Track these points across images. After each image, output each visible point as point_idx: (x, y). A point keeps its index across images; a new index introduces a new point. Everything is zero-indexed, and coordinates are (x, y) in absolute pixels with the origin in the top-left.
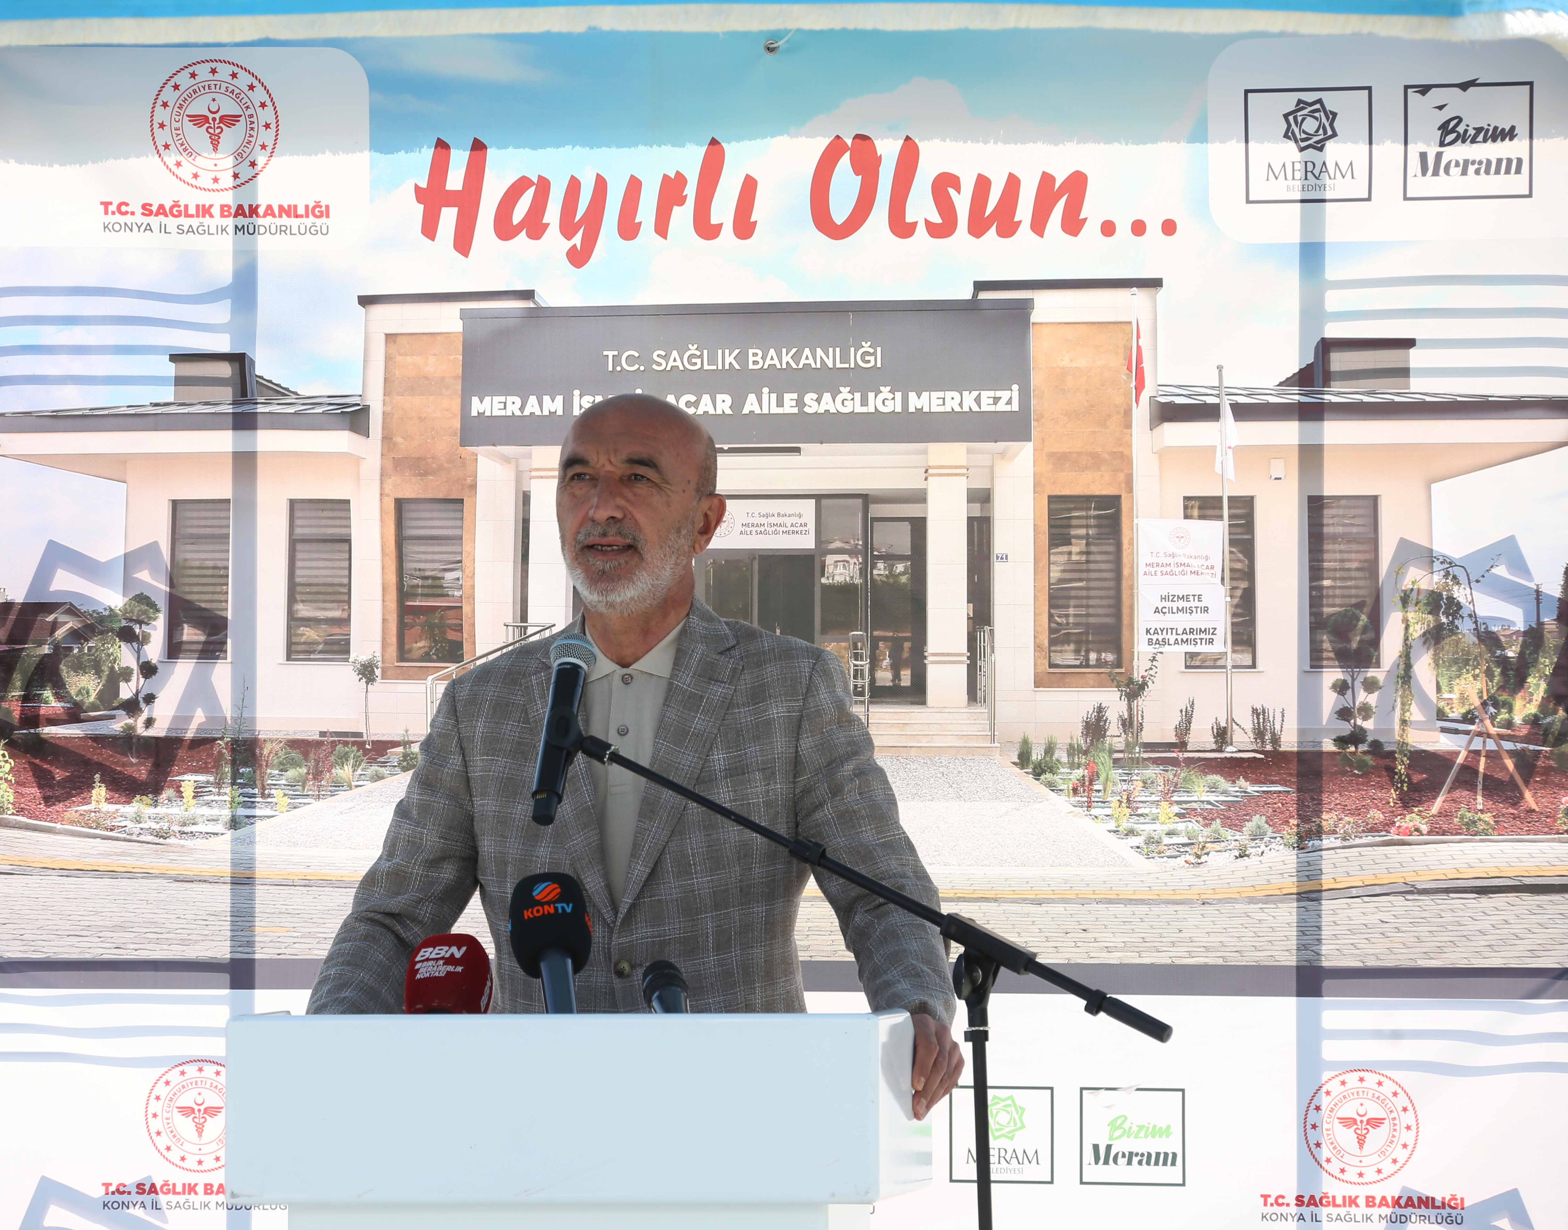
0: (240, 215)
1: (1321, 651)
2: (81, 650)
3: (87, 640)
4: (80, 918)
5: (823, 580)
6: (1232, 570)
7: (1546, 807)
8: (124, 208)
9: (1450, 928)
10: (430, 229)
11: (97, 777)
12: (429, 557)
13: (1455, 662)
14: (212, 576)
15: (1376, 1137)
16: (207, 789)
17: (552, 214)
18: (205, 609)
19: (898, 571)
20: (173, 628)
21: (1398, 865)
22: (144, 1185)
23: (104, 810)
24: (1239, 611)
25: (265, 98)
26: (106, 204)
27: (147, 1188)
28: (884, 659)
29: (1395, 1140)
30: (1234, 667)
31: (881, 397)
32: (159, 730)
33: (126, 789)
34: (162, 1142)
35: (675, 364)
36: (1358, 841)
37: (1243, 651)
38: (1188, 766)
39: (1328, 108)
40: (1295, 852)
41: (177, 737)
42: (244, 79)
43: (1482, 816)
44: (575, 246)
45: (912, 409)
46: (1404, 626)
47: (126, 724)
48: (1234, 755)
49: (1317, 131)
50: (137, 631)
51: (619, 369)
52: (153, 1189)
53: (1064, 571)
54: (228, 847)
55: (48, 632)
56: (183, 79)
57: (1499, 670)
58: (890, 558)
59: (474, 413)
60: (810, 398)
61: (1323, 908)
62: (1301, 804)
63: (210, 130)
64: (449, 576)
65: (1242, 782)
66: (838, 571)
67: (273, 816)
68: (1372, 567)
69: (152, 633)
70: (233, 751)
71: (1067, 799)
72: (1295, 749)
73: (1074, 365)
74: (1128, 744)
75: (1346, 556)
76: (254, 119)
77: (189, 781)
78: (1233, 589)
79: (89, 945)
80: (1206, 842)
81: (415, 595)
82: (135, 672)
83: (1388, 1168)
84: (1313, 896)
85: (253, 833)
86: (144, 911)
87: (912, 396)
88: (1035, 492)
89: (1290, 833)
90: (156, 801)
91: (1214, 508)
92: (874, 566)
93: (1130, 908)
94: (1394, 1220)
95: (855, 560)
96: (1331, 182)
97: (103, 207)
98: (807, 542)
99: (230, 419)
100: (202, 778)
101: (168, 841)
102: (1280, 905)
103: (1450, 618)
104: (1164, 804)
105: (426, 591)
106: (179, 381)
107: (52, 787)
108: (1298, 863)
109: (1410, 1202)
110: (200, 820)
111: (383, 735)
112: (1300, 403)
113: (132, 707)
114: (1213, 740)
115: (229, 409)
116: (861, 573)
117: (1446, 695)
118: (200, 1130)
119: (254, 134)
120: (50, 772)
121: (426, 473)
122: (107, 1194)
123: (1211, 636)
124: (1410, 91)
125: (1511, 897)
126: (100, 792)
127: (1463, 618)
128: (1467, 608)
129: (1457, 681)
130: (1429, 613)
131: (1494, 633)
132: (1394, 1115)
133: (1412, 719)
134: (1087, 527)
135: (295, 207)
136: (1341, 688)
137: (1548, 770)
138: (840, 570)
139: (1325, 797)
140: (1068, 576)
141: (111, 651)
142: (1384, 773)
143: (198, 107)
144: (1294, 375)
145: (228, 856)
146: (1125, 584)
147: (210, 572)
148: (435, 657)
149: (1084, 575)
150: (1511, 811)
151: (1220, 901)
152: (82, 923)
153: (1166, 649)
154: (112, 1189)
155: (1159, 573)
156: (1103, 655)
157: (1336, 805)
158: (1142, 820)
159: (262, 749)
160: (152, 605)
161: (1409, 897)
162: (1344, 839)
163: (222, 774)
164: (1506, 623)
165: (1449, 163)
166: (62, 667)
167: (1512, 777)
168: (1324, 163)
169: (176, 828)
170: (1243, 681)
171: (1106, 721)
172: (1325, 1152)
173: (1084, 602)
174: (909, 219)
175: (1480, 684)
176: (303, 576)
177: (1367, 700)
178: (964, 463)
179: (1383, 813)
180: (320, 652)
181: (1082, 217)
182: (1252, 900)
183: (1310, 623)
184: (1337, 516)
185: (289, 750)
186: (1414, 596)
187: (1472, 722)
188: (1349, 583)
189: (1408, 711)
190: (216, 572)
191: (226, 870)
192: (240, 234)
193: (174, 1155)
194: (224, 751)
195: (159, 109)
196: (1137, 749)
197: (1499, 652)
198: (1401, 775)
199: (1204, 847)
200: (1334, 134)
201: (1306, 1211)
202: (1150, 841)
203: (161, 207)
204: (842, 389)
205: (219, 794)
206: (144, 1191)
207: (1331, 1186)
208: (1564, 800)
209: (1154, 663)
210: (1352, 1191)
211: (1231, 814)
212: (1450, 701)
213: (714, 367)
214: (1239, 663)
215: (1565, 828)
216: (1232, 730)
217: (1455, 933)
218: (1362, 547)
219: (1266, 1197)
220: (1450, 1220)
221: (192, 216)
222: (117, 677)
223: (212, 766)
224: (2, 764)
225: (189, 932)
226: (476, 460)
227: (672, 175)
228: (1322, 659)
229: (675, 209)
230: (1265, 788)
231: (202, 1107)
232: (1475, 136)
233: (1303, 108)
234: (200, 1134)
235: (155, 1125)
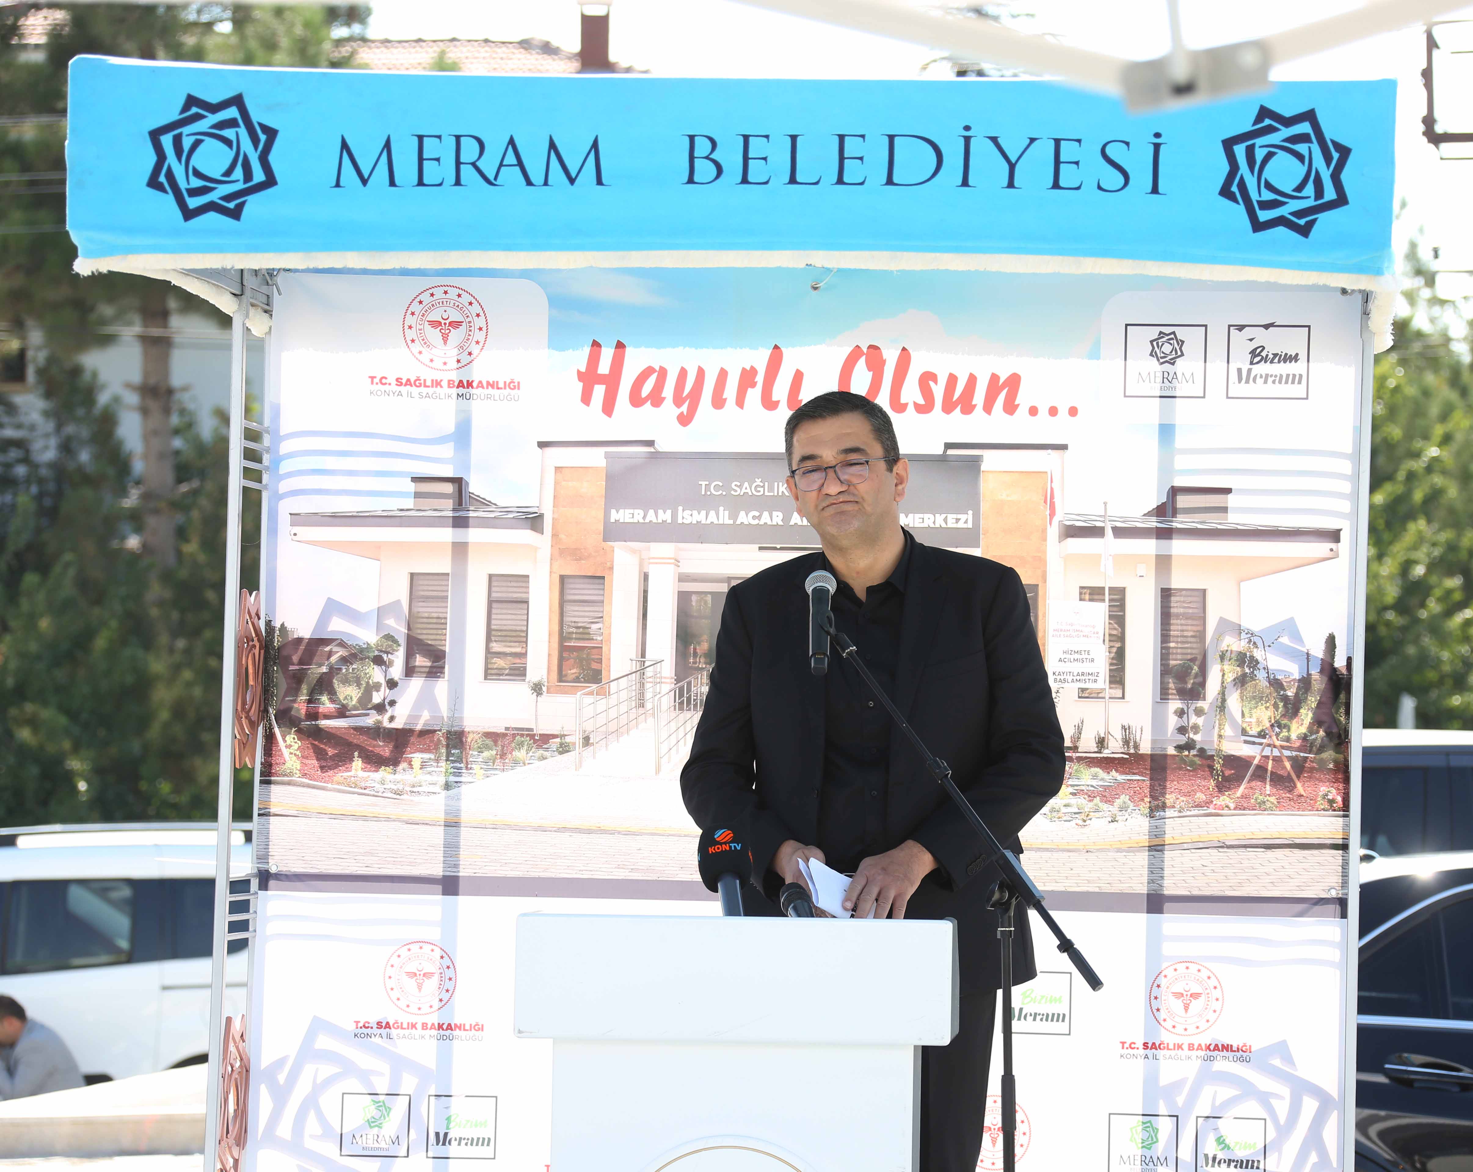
0: (461, 386)
1: (1168, 689)
2: (347, 670)
3: (352, 664)
4: (342, 847)
6: (1110, 635)
7: (1311, 793)
8: (384, 381)
10: (586, 399)
11: (356, 754)
12: (582, 614)
13: (1254, 698)
14: (436, 623)
15: (1196, 1005)
16: (429, 764)
17: (668, 391)
18: (431, 645)
20: (409, 656)
21: (1214, 829)
22: (382, 1023)
23: (360, 776)
24: (1115, 662)
25: (479, 311)
26: (373, 378)
27: (384, 1025)
29: (1209, 1007)
30: (1110, 698)
32: (398, 724)
33: (375, 762)
34: (394, 995)
35: (746, 491)
36: (1189, 813)
37: (1116, 688)
38: (1078, 762)
39: (1179, 337)
40: (1148, 819)
41: (410, 729)
42: (466, 298)
43: (1269, 799)
44: (682, 413)
46: (1221, 674)
47: (376, 719)
48: (1109, 755)
49: (1171, 352)
50: (385, 658)
51: (709, 493)
52: (388, 1026)
54: (443, 802)
55: (326, 658)
56: (426, 298)
57: (1282, 704)
59: (612, 520)
61: (1166, 856)
62: (1152, 788)
63: (442, 331)
64: (594, 627)
65: (1114, 773)
67: (470, 783)
68: (1201, 635)
69: (395, 659)
70: (448, 738)
72: (1149, 752)
73: (1009, 499)
75: (1185, 628)
76: (472, 324)
77: (417, 758)
78: (1111, 647)
79: (348, 864)
80: (1090, 812)
81: (570, 639)
82: (383, 686)
83: (1203, 1025)
84: (1159, 848)
85: (460, 794)
86: (386, 843)
89: (1145, 808)
90: (395, 770)
91: (1099, 594)
93: (1039, 854)
94: (1206, 1059)
96: (1180, 385)
97: (370, 379)
99: (451, 520)
100: (426, 756)
101: (402, 797)
102: (1137, 854)
103: (1252, 669)
105: (578, 636)
106: (417, 495)
107: (326, 760)
108: (1149, 826)
109: (1216, 1047)
110: (423, 784)
111: (547, 730)
112: (1157, 528)
113: (380, 708)
114: (1096, 745)
115: (450, 514)
117: (1247, 719)
118: (420, 987)
119: (471, 333)
120: (325, 750)
121: (580, 559)
122: (357, 1028)
123: (1096, 678)
124: (1231, 328)
125: (1287, 851)
126: (358, 763)
127: (1259, 670)
128: (1262, 663)
129: (1255, 710)
130: (1238, 666)
131: (1279, 680)
132: (1208, 991)
133: (1226, 734)
135: (497, 382)
136: (1181, 713)
137: (1312, 770)
139: (1168, 784)
141: (367, 671)
142: (1207, 769)
143: (435, 316)
144: (1153, 509)
145: (443, 808)
147: (435, 621)
148: (582, 680)
150: (1288, 795)
151: (1098, 850)
152: (344, 850)
153: (1066, 685)
154: (360, 1024)
155: (1062, 636)
157: (1175, 789)
159: (467, 738)
160: (396, 642)
161: (1221, 850)
162: (1180, 812)
163: (440, 753)
164: (1287, 674)
165: (1256, 376)
166: (335, 681)
167: (1289, 773)
168: (1175, 373)
170: (1116, 707)
172: (1162, 1015)
174: (903, 401)
175: (1270, 713)
176: (496, 625)
177: (1197, 721)
179: (1205, 795)
180: (507, 675)
181: (1016, 403)
182: (1119, 850)
183: (1161, 671)
184: (1179, 601)
185: (485, 739)
186: (1228, 654)
187: (1264, 737)
188: (1186, 646)
189: (1223, 729)
190: (439, 621)
191: (441, 817)
192: (460, 399)
193: (402, 1004)
194: (442, 738)
195: (409, 316)
197: (1282, 693)
198: (1218, 771)
199: (1088, 815)
200: (1182, 355)
201: (1150, 1052)
203: (408, 380)
205: (437, 767)
206: (382, 1027)
207: (1165, 1037)
208: (1322, 789)
209: (1058, 694)
210: (1179, 1040)
211: (1106, 794)
212: (1250, 724)
213: (772, 494)
214: (1114, 696)
215: (1322, 807)
216: (1108, 739)
217: (1250, 874)
218: (1195, 623)
219: (1123, 1043)
220: (1242, 1060)
221: (428, 387)
222: (371, 688)
223: (433, 748)
224: (293, 744)
225: (415, 857)
226: (613, 551)
227: (748, 368)
228: (1168, 694)
229: (750, 390)
230: (1129, 777)
231: (422, 973)
232: (1273, 359)
233: (1163, 337)
234: (420, 990)
235: (390, 984)
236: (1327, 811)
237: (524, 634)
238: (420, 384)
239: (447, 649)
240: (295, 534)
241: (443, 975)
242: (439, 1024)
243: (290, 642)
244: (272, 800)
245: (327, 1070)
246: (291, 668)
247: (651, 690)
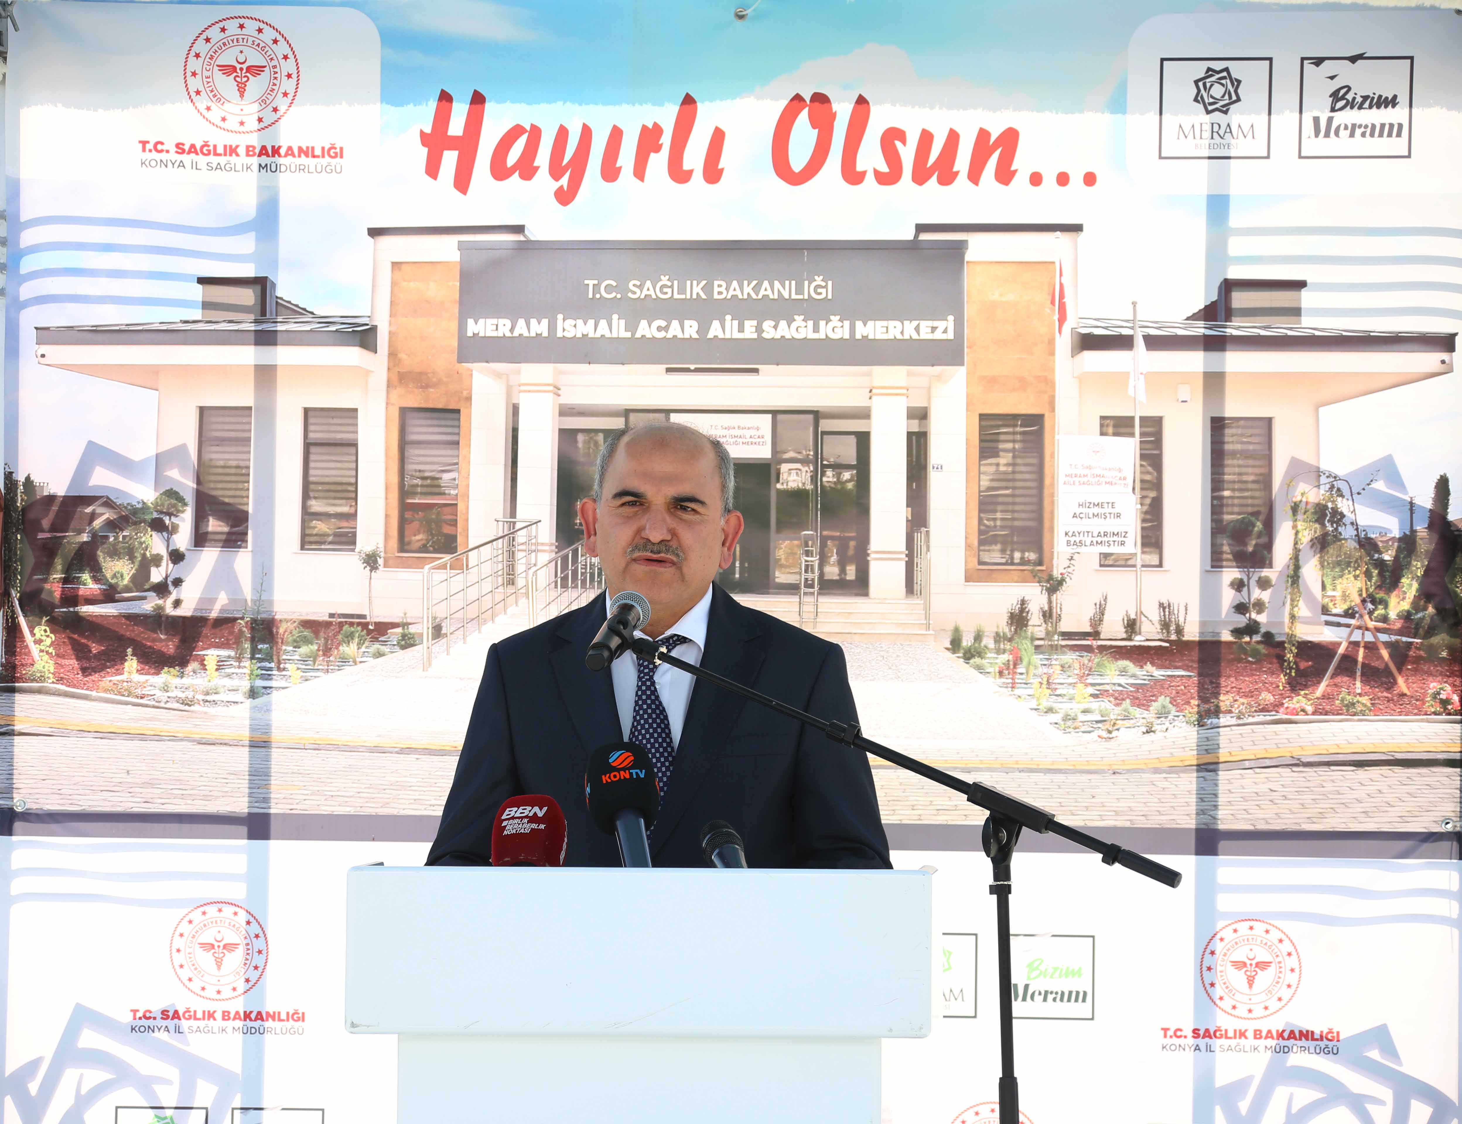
0: (264, 154)
1: (1222, 553)
2: (116, 538)
3: (122, 530)
4: (112, 776)
5: (779, 486)
6: (1142, 481)
7: (1417, 691)
8: (159, 147)
9: (1331, 796)
10: (432, 169)
11: (129, 651)
12: (429, 459)
13: (1338, 563)
14: (235, 475)
15: (1264, 978)
16: (228, 663)
17: (543, 158)
18: (228, 504)
19: (845, 479)
20: (199, 519)
21: (1286, 741)
22: (168, 1011)
23: (135, 680)
24: (1148, 517)
25: (287, 51)
26: (144, 143)
27: (171, 1014)
28: (832, 556)
29: (1281, 980)
30: (1143, 566)
31: (831, 325)
32: (186, 610)
33: (156, 662)
34: (185, 974)
35: (648, 293)
36: (1251, 720)
37: (1151, 553)
38: (1101, 652)
39: (1234, 76)
40: (1196, 728)
41: (201, 617)
42: (269, 35)
43: (1360, 699)
44: (562, 187)
45: (858, 336)
46: (1294, 532)
47: (156, 605)
48: (1143, 644)
49: (1223, 96)
50: (167, 522)
51: (598, 296)
52: (176, 1015)
53: (992, 480)
54: (247, 714)
55: (87, 522)
56: (214, 33)
57: (1376, 571)
58: (838, 467)
59: (470, 334)
60: (768, 325)
61: (1220, 778)
62: (1201, 687)
63: (237, 79)
64: (446, 476)
65: (1149, 667)
66: (791, 478)
67: (283, 688)
68: (1266, 480)
69: (181, 524)
70: (252, 629)
71: (993, 680)
72: (1197, 639)
73: (1004, 299)
74: (1048, 633)
75: (1244, 470)
76: (277, 70)
77: (212, 655)
78: (1143, 497)
79: (121, 799)
80: (1117, 720)
81: (414, 494)
82: (165, 559)
83: (1274, 1005)
84: (1211, 767)
85: (269, 703)
86: (170, 770)
87: (859, 324)
88: (967, 410)
89: (1191, 713)
90: (182, 673)
91: (1127, 426)
92: (823, 474)
93: (1049, 776)
95: (806, 468)
96: (1236, 141)
97: (141, 145)
98: (764, 452)
99: (252, 337)
100: (224, 653)
101: (192, 708)
102: (1182, 775)
103: (1335, 525)
104: (1080, 686)
105: (425, 490)
106: (206, 303)
107: (89, 659)
108: (1198, 738)
109: (1292, 1035)
110: (221, 690)
111: (385, 617)
112: (1205, 336)
113: (161, 589)
114: (1124, 630)
115: (251, 327)
116: (812, 480)
117: (1330, 593)
118: (219, 964)
119: (277, 82)
120: (87, 646)
121: (427, 386)
122: (135, 1019)
123: (1123, 539)
124: (1306, 62)
125: (1385, 770)
126: (132, 664)
127: (1345, 525)
128: (1349, 516)
129: (1340, 580)
130: (1316, 521)
131: (1372, 539)
132: (1280, 959)
133: (1300, 614)
134: (1014, 441)
135: (313, 148)
136: (1238, 585)
137: (1418, 660)
138: (793, 476)
139: (1223, 682)
140: (995, 484)
141: (143, 539)
142: (1275, 660)
143: (228, 58)
144: (1200, 311)
145: (247, 722)
146: (1046, 492)
147: (233, 471)
148: (431, 549)
149: (1011, 484)
150: (1385, 694)
151: (1129, 771)
152: (113, 780)
153: (1083, 550)
154: (139, 1014)
155: (1077, 483)
156: (1027, 554)
157: (1232, 688)
158: (1060, 699)
159: (278, 628)
160: (181, 500)
161: (1295, 769)
162: (1239, 718)
163: (242, 649)
164: (1383, 532)
165: (1339, 126)
166: (99, 553)
167: (1387, 665)
168: (1228, 125)
169: (200, 697)
170: (1151, 579)
171: (1028, 612)
172: (1218, 991)
173: (1010, 507)
174: (859, 168)
175: (1360, 584)
176: (315, 476)
177: (1261, 596)
178: (904, 385)
179: (1273, 695)
180: (330, 543)
181: (1013, 168)
182: (1156, 771)
183: (1212, 528)
184: (1237, 435)
185: (302, 629)
186: (1302, 506)
187: (1352, 616)
188: (1246, 494)
189: (1297, 606)
190: (238, 471)
191: (245, 734)
192: (263, 171)
193: (196, 986)
194: (244, 629)
195: (192, 59)
196: (1056, 637)
197: (1376, 556)
198: (1290, 663)
199: (1115, 724)
200: (1238, 100)
201: (1202, 1042)
202: (1066, 718)
203: (193, 146)
204: (796, 317)
205: (239, 667)
206: (168, 1017)
207: (1223, 1021)
208: (1432, 685)
209: (1072, 562)
210: (1242, 1025)
211: (1139, 695)
212: (1333, 599)
213: (683, 297)
214: (1148, 563)
215: (1433, 710)
216: (1141, 622)
217: (1335, 801)
218: (1257, 463)
219: (1165, 1030)
220: (1327, 1051)
221: (220, 155)
222: (147, 563)
223: (232, 642)
224: (44, 638)
225: (211, 789)
226: (471, 375)
227: (650, 126)
228: (1221, 560)
229: (653, 156)
230: (1169, 672)
231: (221, 944)
232: (1363, 103)
233: (1211, 76)
234: (219, 967)
235: (179, 959)
236: (1439, 714)
237: (352, 488)
238: (209, 151)
239: (251, 510)
240: (43, 356)
241: (250, 947)
242: (245, 1012)
243: (37, 501)
244: (16, 714)
245: (94, 1077)
246: (41, 536)
247: (524, 561)
